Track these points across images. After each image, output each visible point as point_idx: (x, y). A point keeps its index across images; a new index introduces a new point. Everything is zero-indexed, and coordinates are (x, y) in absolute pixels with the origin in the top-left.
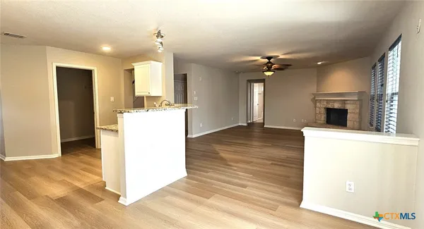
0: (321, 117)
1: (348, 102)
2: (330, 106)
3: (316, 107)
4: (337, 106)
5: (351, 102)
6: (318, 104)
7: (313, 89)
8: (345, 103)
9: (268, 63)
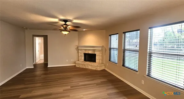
0: (82, 58)
1: (97, 50)
2: (87, 52)
3: (78, 53)
4: (90, 52)
5: (98, 51)
6: (80, 51)
7: (76, 43)
8: (95, 51)
9: (64, 24)
